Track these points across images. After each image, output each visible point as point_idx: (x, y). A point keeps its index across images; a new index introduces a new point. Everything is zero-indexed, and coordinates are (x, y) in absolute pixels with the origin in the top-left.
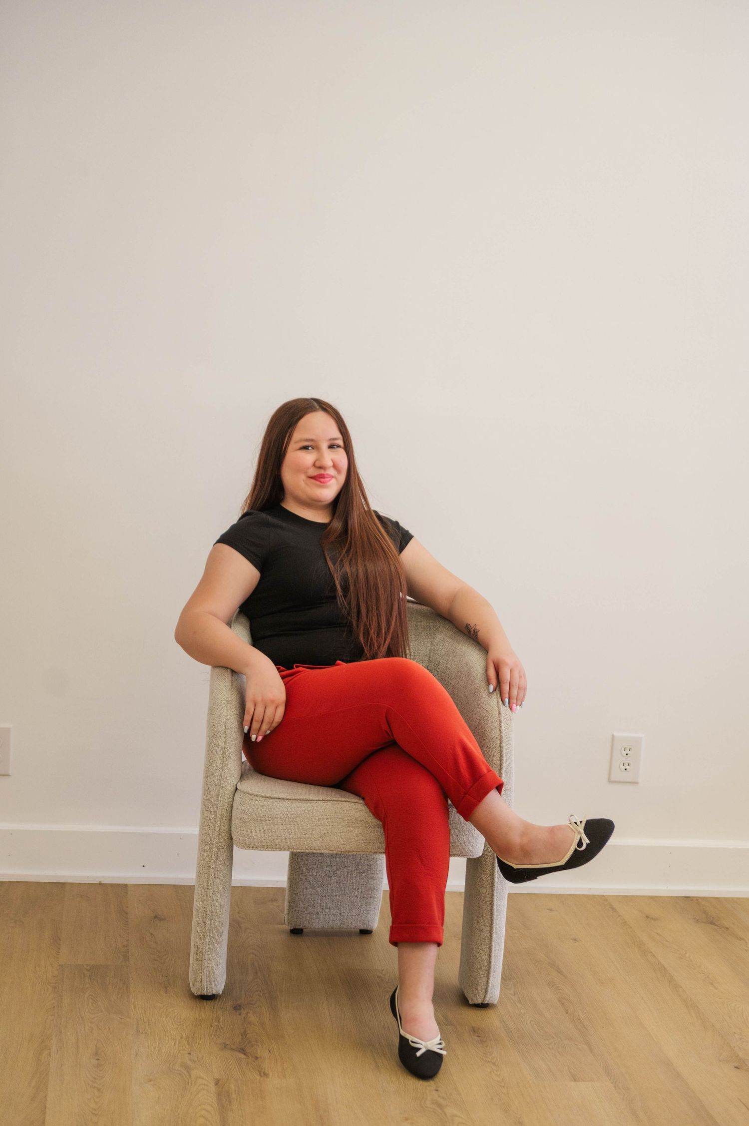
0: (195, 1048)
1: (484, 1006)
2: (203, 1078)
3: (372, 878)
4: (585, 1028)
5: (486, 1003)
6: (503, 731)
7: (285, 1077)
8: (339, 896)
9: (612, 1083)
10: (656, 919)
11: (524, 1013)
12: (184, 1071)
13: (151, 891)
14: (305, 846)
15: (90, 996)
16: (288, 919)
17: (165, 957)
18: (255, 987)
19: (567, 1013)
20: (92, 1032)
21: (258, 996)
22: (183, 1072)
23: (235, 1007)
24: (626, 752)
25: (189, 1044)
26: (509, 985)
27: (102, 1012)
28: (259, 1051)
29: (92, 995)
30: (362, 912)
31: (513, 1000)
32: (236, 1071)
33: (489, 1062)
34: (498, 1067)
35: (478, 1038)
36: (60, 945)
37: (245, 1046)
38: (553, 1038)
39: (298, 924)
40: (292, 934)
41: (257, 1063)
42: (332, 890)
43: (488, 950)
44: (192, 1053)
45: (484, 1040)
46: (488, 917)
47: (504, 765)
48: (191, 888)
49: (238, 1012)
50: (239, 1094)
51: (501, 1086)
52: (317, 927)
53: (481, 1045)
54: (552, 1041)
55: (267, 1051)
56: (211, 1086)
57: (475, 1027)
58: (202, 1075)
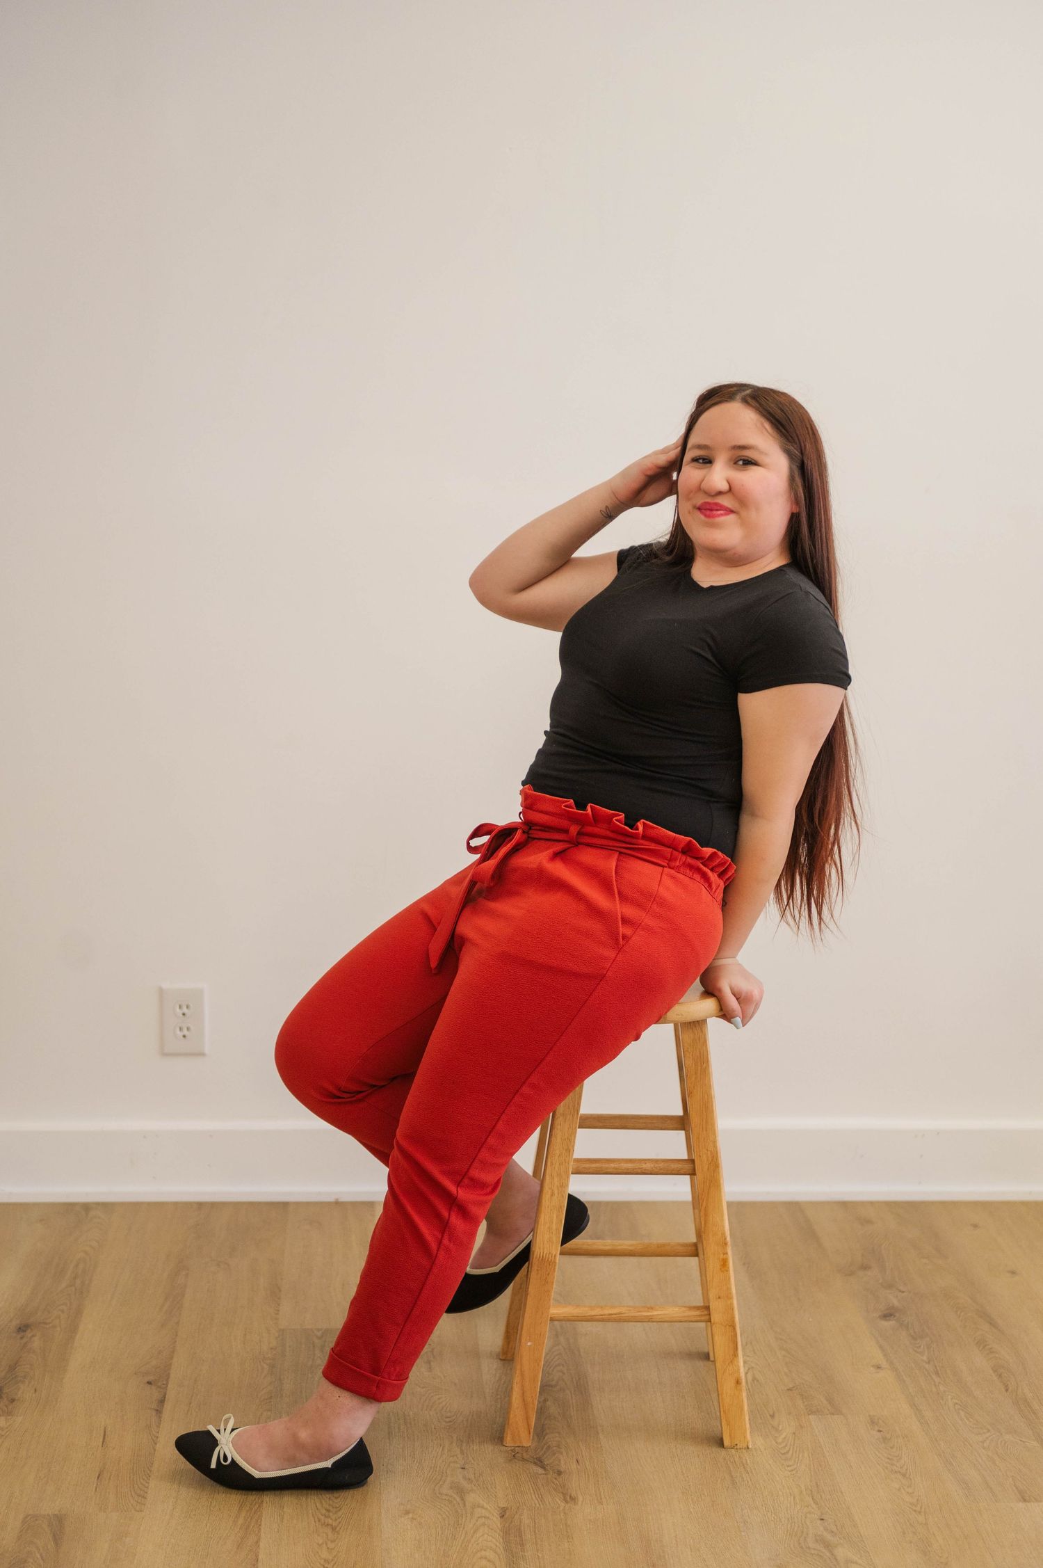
0: (470, 1458)
2: (483, 1507)
4: (1033, 1412)
7: (600, 1503)
12: (455, 1496)
18: (556, 1359)
19: (1006, 1390)
22: (453, 1499)
25: (462, 1452)
26: (920, 1346)
28: (562, 1462)
33: (896, 1472)
34: (911, 1480)
36: (280, 1298)
37: (543, 1455)
38: (989, 1431)
41: (560, 1480)
44: (467, 1466)
50: (535, 1532)
51: (915, 1511)
53: (884, 1442)
54: (987, 1436)
55: (575, 1462)
56: (495, 1519)
57: (874, 1416)
58: (481, 1502)
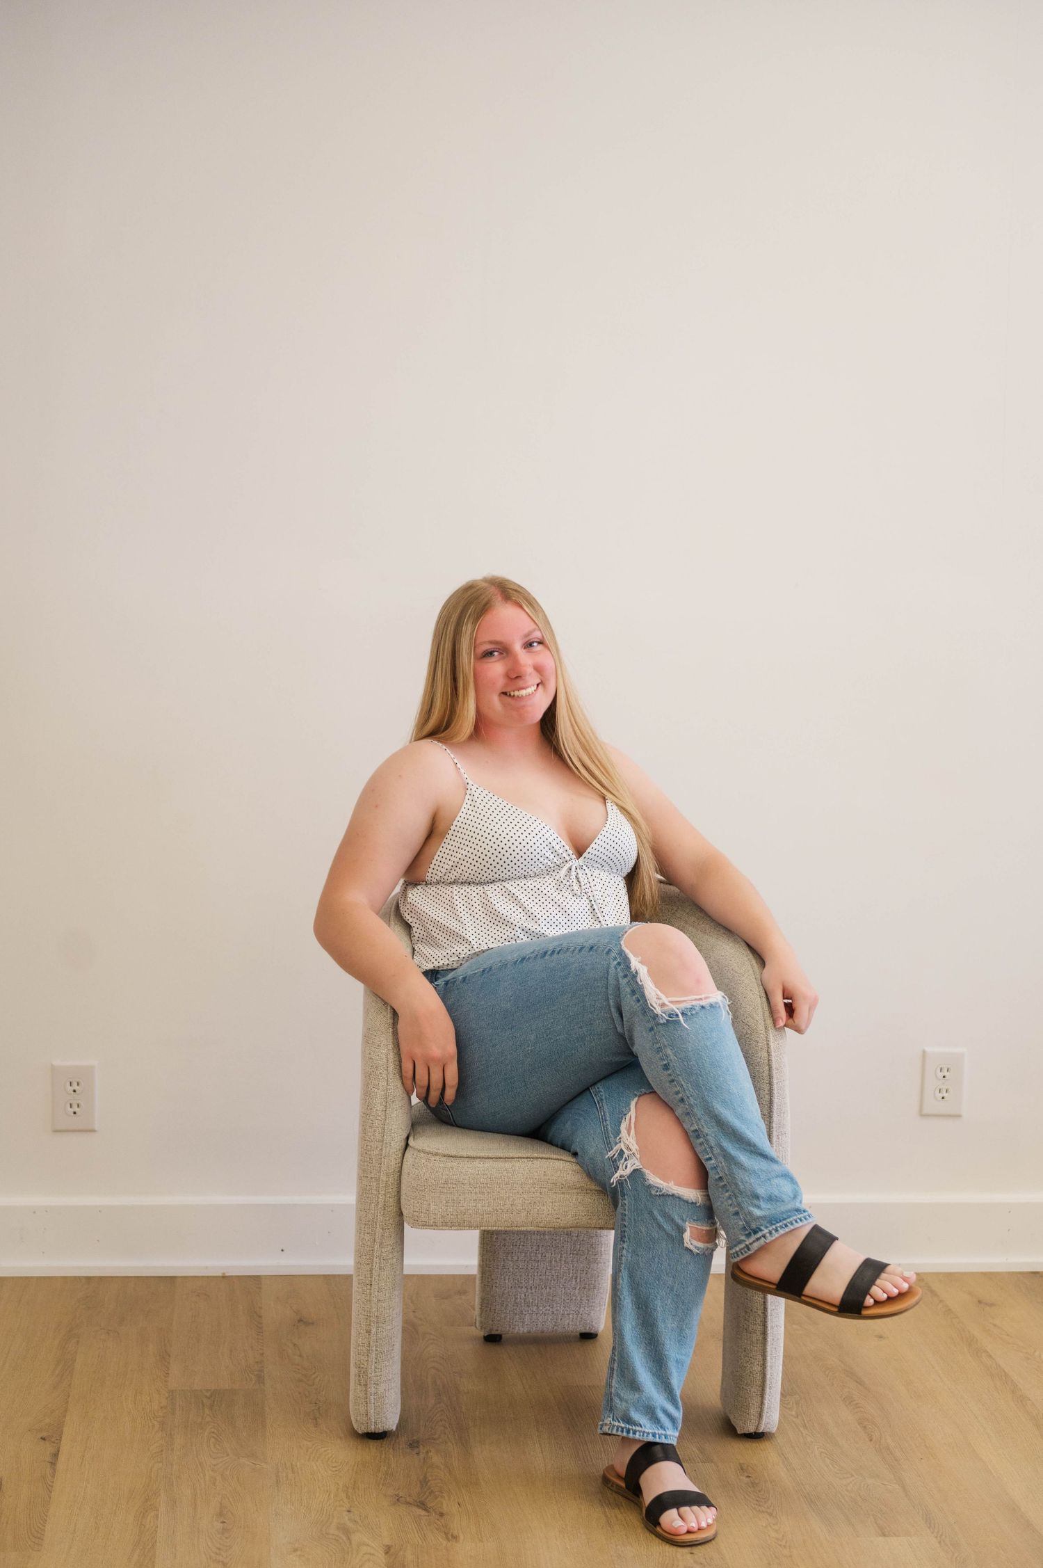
0: (356, 1503)
1: (757, 1436)
2: (368, 1545)
3: (595, 1261)
4: (896, 1460)
5: (761, 1431)
6: (773, 1054)
7: (481, 1541)
8: (550, 1288)
9: (936, 1537)
10: (992, 1305)
11: (812, 1442)
12: (342, 1536)
13: (291, 1284)
14: (501, 1222)
15: (213, 1435)
16: (481, 1322)
17: (313, 1376)
18: (438, 1415)
19: (871, 1440)
20: (214, 1484)
21: (442, 1428)
22: (340, 1537)
23: (410, 1444)
24: (942, 1074)
25: (348, 1497)
26: (792, 1404)
27: (228, 1455)
28: (445, 1505)
29: (213, 1432)
30: (582, 1309)
31: (795, 1424)
32: (414, 1533)
33: (763, 1512)
34: (777, 1518)
35: (748, 1479)
36: (169, 1363)
37: (426, 1499)
38: (853, 1476)
39: (495, 1328)
40: (489, 1343)
41: (443, 1520)
42: (540, 1279)
43: (761, 1358)
44: (353, 1509)
45: (757, 1481)
46: (760, 1312)
47: (776, 1100)
48: (348, 1278)
49: (416, 1450)
51: (780, 1545)
52: (521, 1332)
53: (752, 1489)
54: (851, 1480)
55: (457, 1505)
56: (380, 1556)
57: (743, 1464)
58: (367, 1540)
